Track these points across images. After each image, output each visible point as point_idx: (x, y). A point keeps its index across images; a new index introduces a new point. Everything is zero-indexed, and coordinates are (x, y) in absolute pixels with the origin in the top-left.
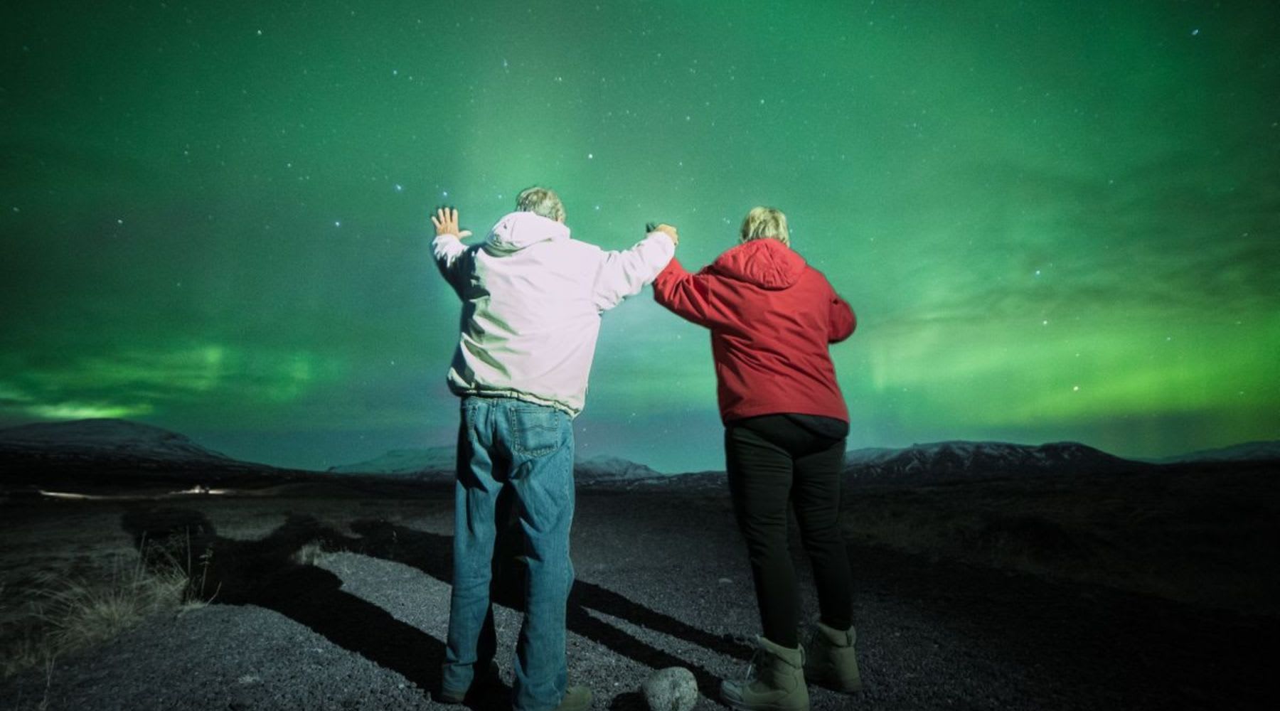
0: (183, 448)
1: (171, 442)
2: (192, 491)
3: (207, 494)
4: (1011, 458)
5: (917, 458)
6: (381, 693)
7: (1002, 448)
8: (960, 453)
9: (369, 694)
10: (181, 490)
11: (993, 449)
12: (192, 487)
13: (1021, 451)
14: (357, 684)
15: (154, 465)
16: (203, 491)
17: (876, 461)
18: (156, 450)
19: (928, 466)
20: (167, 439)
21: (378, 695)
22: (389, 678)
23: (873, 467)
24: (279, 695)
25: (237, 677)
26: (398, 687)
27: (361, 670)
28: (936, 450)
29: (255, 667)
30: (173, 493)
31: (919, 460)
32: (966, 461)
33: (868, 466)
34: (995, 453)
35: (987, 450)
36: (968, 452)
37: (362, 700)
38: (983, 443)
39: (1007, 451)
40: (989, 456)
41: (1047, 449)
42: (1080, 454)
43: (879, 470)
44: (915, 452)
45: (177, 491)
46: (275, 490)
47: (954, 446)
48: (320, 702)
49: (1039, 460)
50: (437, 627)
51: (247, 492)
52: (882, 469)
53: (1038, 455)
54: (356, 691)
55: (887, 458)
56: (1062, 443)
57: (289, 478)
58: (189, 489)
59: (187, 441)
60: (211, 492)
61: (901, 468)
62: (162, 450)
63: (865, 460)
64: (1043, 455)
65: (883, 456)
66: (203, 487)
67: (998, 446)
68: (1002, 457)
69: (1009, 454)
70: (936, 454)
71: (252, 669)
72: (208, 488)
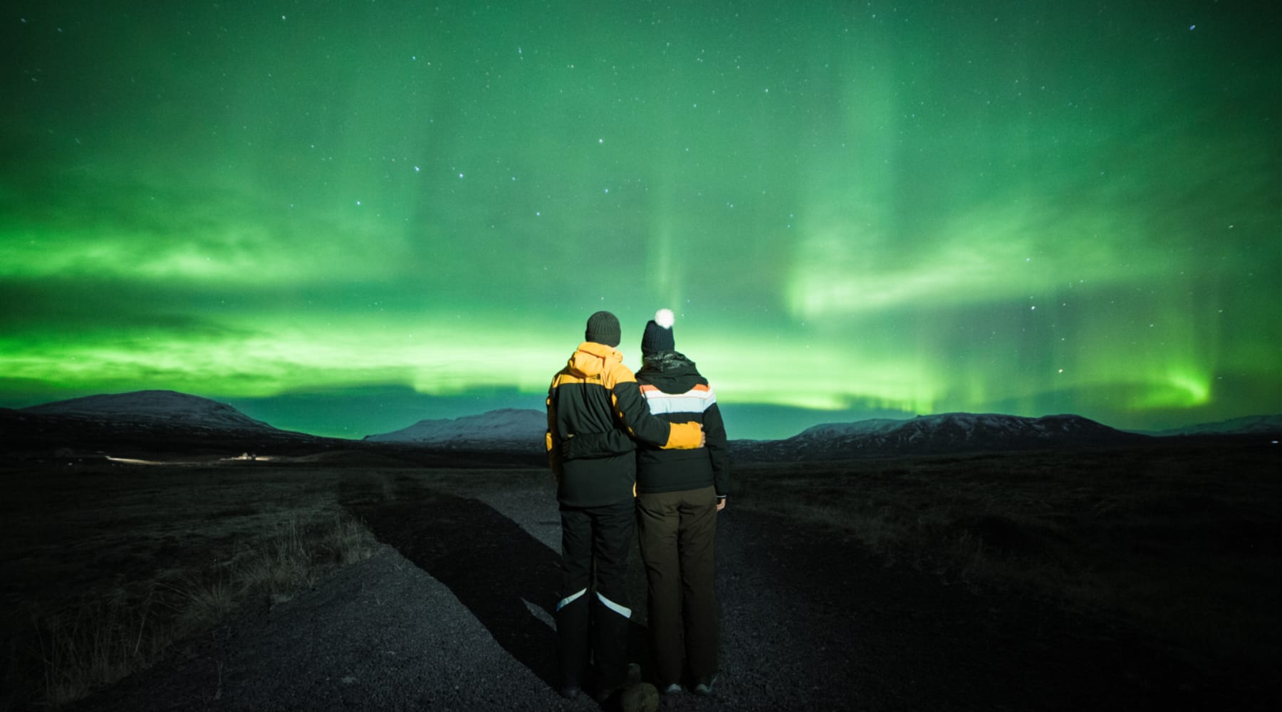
0: (230, 418)
1: (219, 412)
2: (240, 458)
3: (253, 460)
4: (1011, 429)
5: (920, 429)
6: (444, 693)
7: (1002, 420)
8: (961, 423)
9: (435, 694)
10: (231, 457)
11: (994, 421)
12: (241, 455)
13: (1021, 423)
14: (426, 685)
15: (206, 434)
16: (250, 458)
17: (881, 432)
18: (206, 419)
19: (931, 436)
20: (216, 410)
21: (442, 695)
22: (447, 681)
23: (877, 437)
24: (374, 695)
25: (340, 677)
26: (454, 688)
27: (427, 673)
28: (939, 421)
29: (349, 668)
30: (224, 459)
31: (923, 430)
32: (968, 433)
33: (873, 437)
34: (996, 424)
35: (988, 422)
36: (970, 424)
37: (431, 700)
38: (985, 415)
39: (1008, 422)
40: (989, 427)
41: (1046, 421)
42: (1079, 426)
43: (883, 440)
44: (918, 423)
45: (226, 458)
46: (315, 458)
47: (957, 418)
48: (403, 701)
49: (1040, 431)
50: (477, 631)
51: (290, 459)
52: (886, 439)
53: (1038, 427)
54: (426, 691)
55: (892, 429)
56: (1061, 415)
57: (328, 446)
58: (237, 456)
59: (234, 411)
60: (257, 459)
61: (905, 439)
62: (211, 420)
63: (870, 431)
64: (1043, 427)
65: (887, 427)
66: (249, 455)
67: (999, 417)
68: (1003, 428)
69: (1010, 425)
70: (939, 425)
71: (348, 671)
72: (254, 456)
